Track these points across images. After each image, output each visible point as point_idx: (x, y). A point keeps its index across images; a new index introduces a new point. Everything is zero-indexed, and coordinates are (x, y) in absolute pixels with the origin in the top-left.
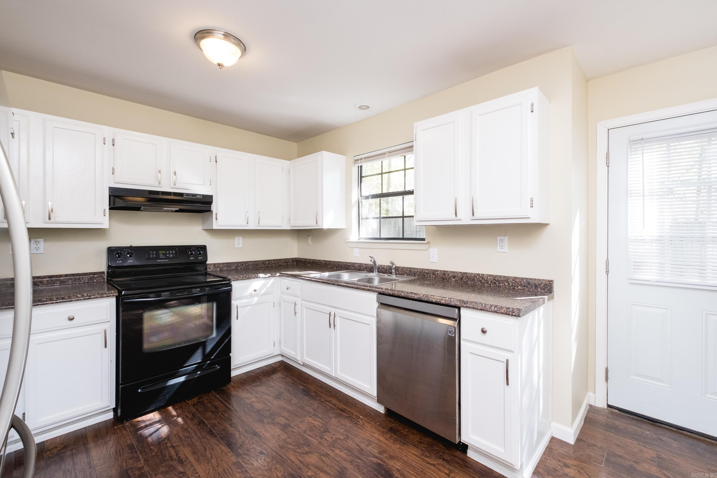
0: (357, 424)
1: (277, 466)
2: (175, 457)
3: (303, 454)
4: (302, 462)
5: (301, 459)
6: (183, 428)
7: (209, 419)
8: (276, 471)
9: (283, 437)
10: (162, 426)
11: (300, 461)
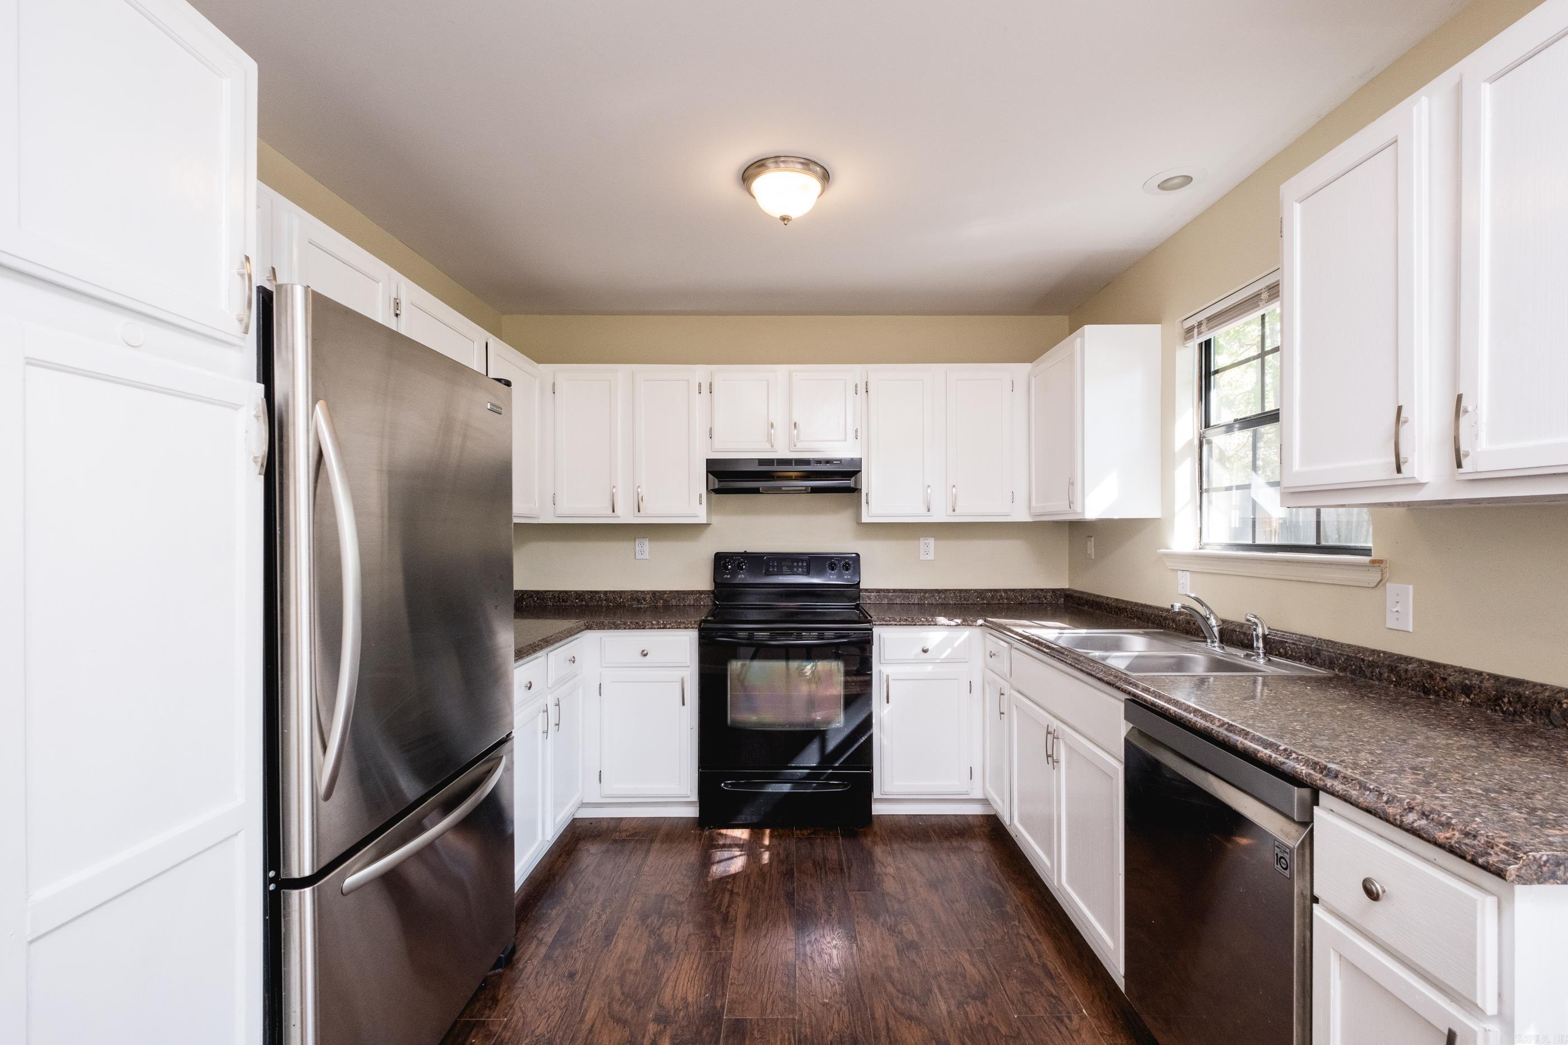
0: (1062, 1021)
1: (844, 1008)
2: (723, 909)
3: (902, 1014)
4: (888, 1029)
5: (892, 1023)
6: (761, 870)
7: (804, 872)
8: (836, 1016)
9: (892, 963)
10: (740, 855)
11: (887, 1023)
